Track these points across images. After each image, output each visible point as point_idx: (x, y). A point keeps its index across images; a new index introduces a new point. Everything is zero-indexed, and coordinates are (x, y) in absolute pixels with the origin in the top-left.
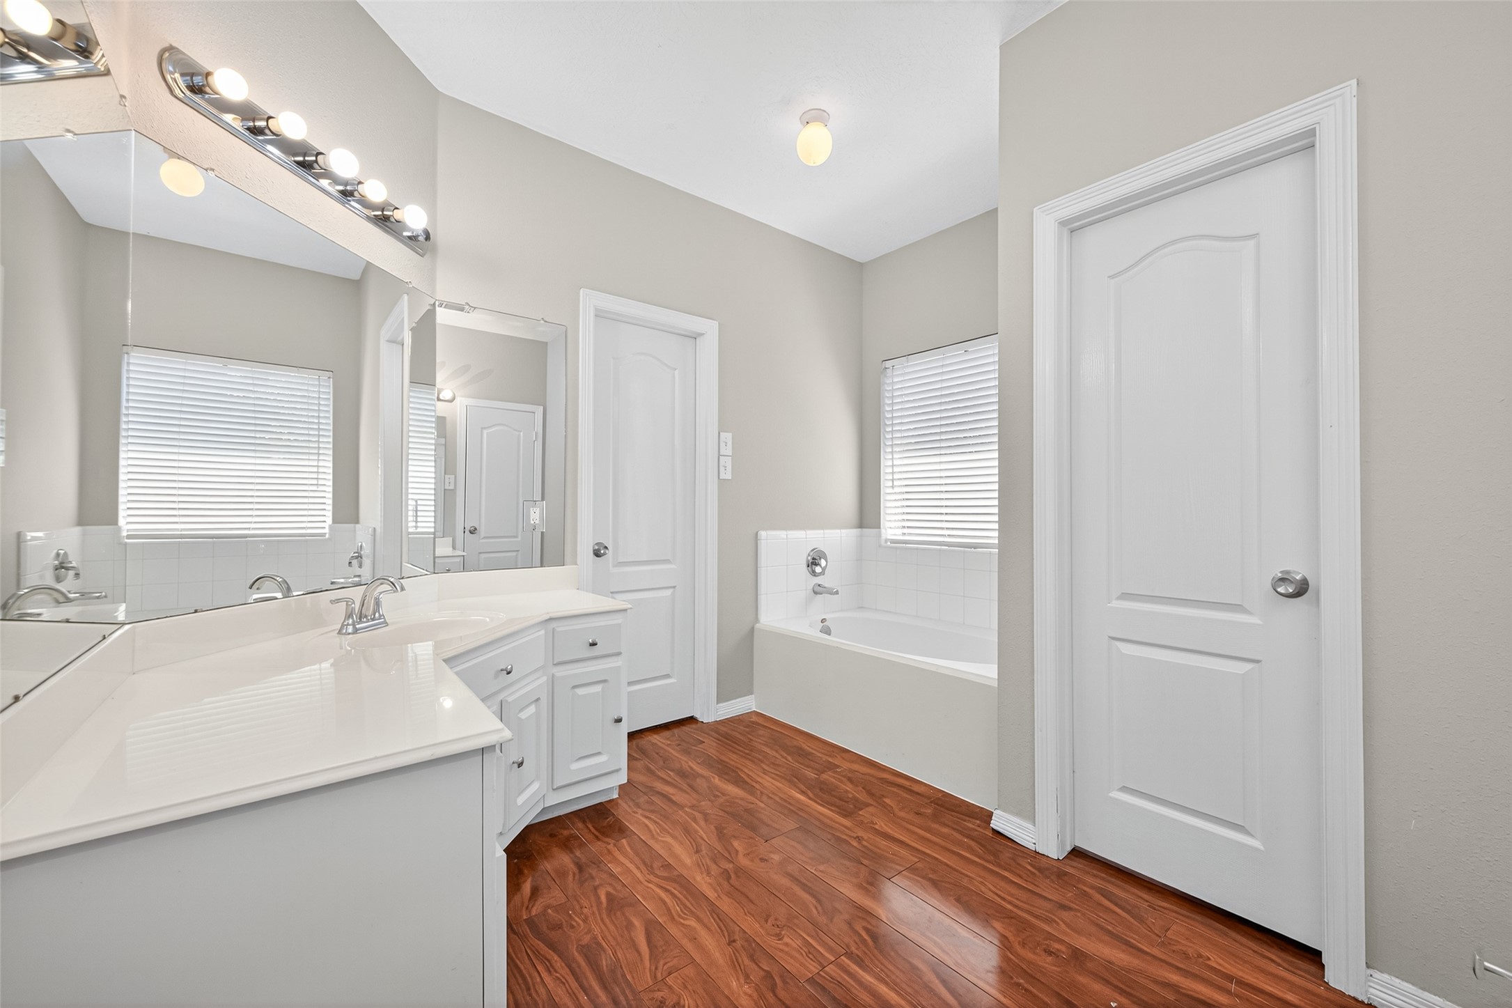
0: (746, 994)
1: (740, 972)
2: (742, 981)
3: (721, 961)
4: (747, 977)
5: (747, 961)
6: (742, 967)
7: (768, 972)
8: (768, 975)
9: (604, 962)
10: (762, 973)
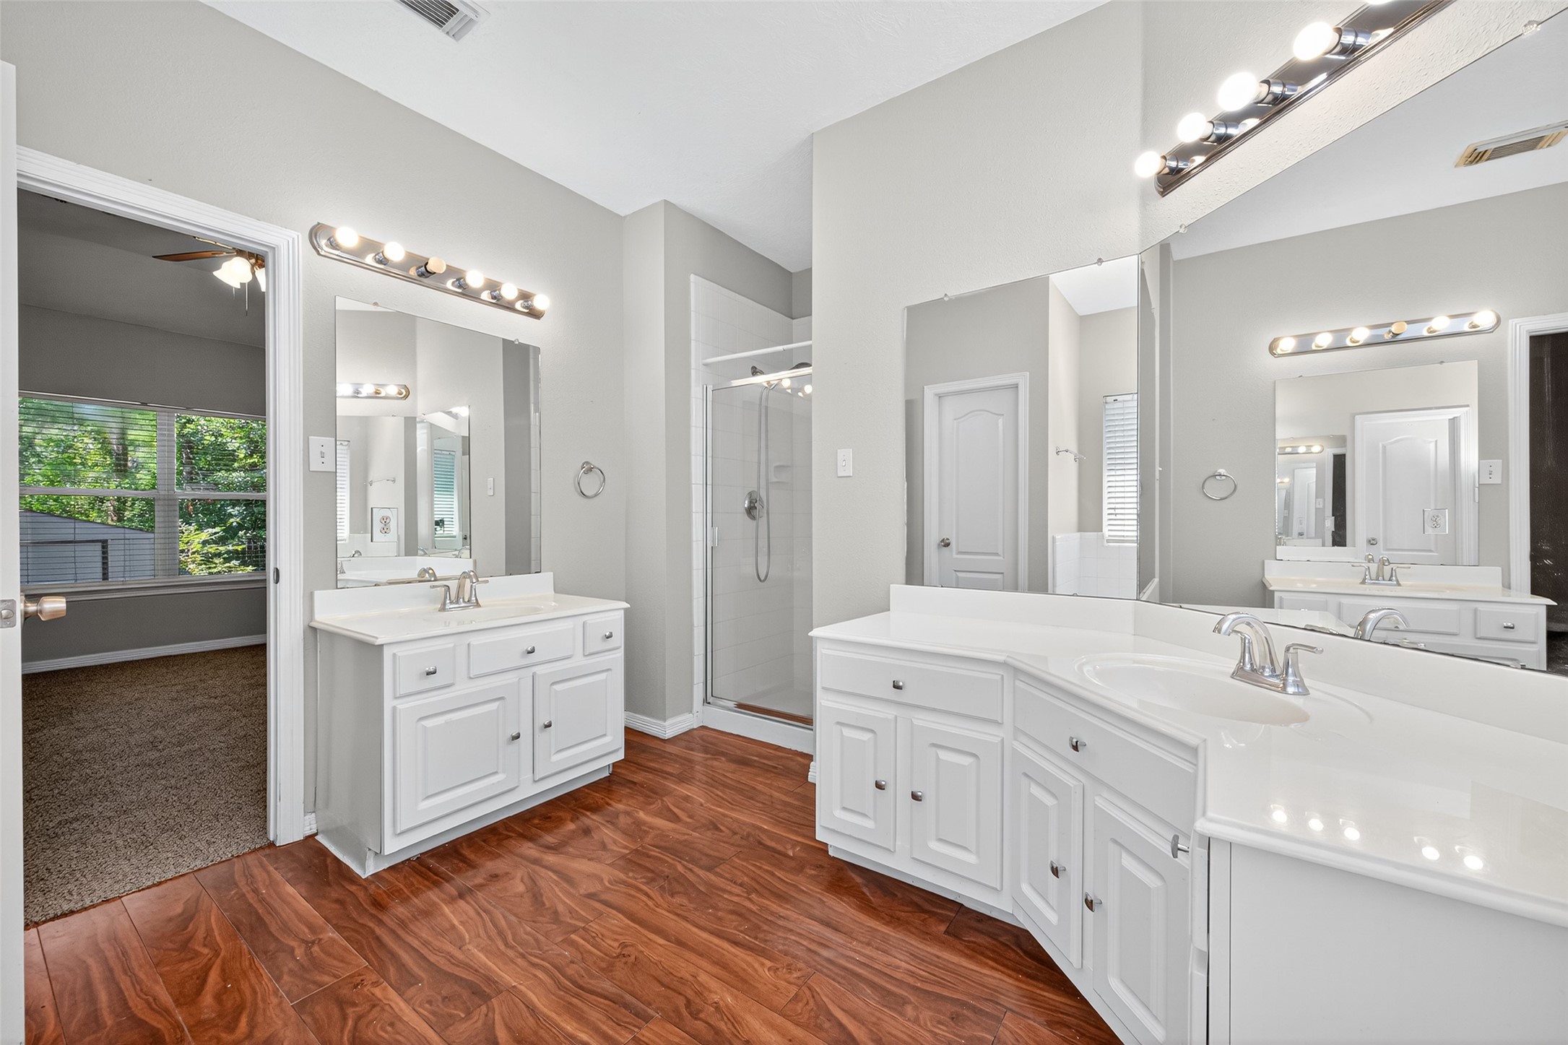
0: (716, 993)
1: (726, 1013)
2: (721, 1003)
3: (749, 1018)
4: (718, 1008)
5: (722, 1026)
6: (725, 1018)
7: (696, 1019)
8: (695, 1015)
9: (869, 991)
10: (702, 1016)
